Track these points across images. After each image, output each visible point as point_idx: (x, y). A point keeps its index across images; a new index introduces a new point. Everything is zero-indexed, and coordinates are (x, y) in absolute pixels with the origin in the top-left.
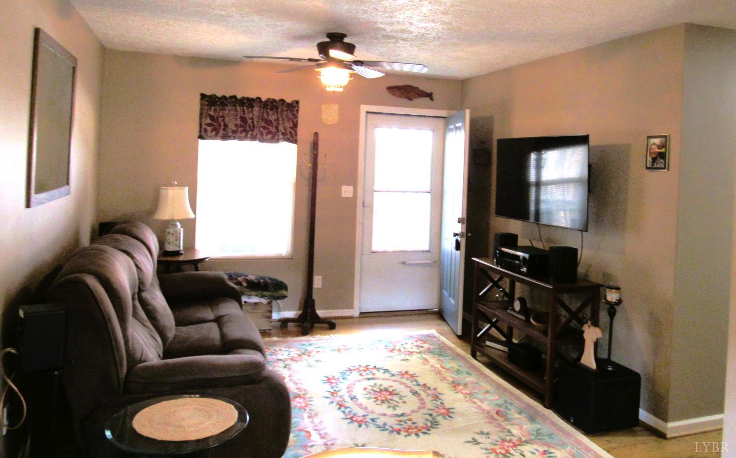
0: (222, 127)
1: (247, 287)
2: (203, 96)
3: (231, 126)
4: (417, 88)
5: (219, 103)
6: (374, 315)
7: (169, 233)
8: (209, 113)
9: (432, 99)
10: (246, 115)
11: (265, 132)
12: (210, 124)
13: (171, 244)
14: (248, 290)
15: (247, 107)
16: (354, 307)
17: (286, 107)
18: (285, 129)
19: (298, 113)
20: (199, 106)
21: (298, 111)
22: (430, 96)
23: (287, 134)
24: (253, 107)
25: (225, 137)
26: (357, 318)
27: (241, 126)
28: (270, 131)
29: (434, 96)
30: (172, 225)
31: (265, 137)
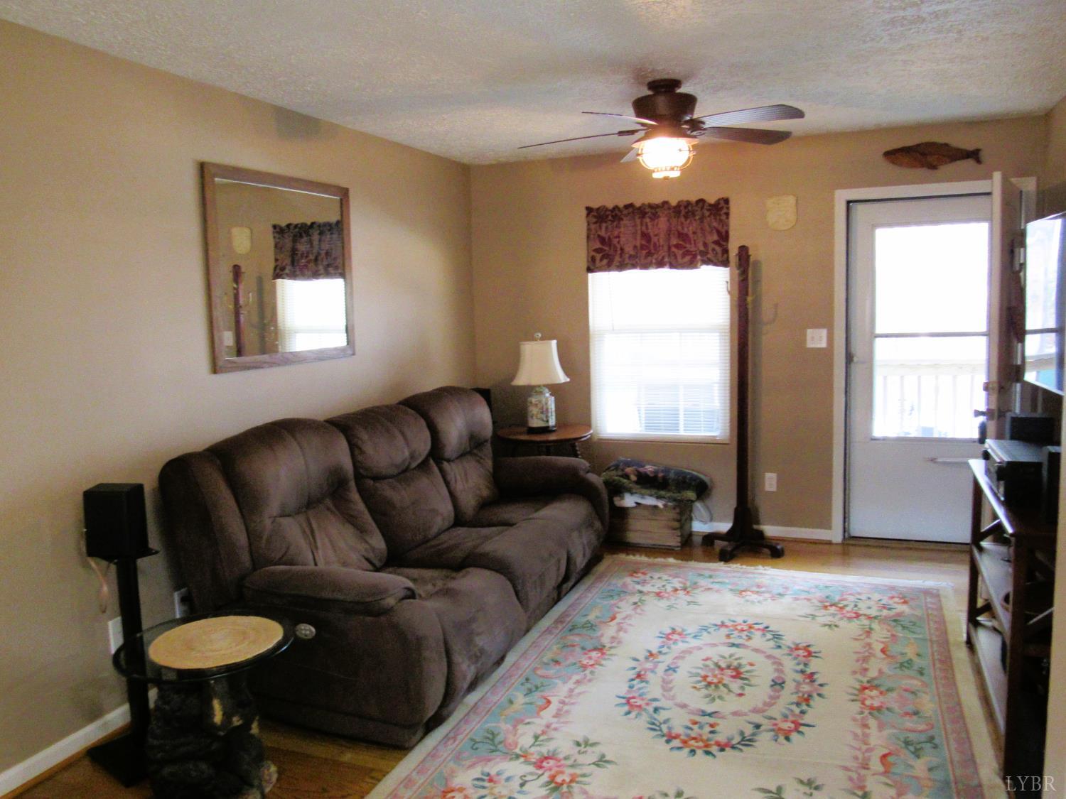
0: (619, 252)
1: (637, 483)
2: (589, 210)
3: (629, 250)
4: (946, 145)
5: (610, 218)
6: (871, 543)
7: (531, 403)
8: (599, 233)
9: (978, 161)
10: (649, 231)
11: (679, 253)
12: (600, 248)
13: (534, 417)
14: (638, 486)
15: (650, 218)
16: (833, 527)
17: (708, 210)
18: (705, 245)
19: (728, 218)
20: (585, 225)
21: (727, 214)
22: (974, 155)
23: (707, 253)
24: (659, 217)
25: (621, 267)
26: (837, 544)
27: (642, 247)
28: (688, 251)
29: (984, 155)
30: (536, 392)
31: (680, 260)
